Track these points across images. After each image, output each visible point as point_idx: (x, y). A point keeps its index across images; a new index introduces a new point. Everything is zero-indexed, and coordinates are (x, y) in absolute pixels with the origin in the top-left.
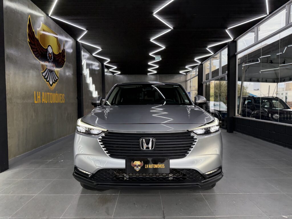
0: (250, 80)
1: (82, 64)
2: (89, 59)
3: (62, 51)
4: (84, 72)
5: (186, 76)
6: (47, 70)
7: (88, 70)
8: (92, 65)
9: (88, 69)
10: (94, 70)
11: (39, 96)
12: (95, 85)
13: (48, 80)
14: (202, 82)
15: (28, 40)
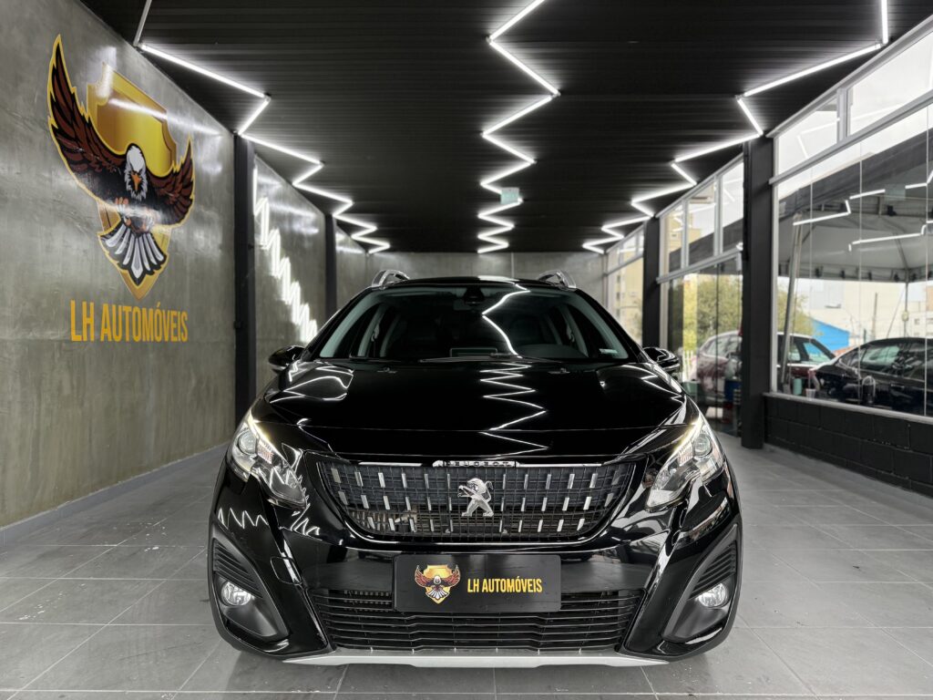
0: (818, 274)
1: (256, 213)
2: (280, 198)
3: (183, 166)
4: (262, 240)
5: (605, 258)
6: (123, 227)
7: (274, 236)
8: (291, 218)
9: (276, 233)
10: (301, 237)
11: (88, 316)
12: (302, 285)
13: (126, 262)
14: (658, 279)
15: (51, 121)
